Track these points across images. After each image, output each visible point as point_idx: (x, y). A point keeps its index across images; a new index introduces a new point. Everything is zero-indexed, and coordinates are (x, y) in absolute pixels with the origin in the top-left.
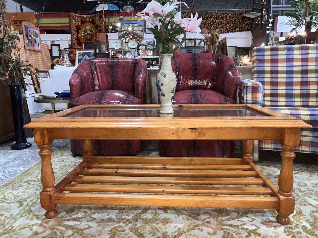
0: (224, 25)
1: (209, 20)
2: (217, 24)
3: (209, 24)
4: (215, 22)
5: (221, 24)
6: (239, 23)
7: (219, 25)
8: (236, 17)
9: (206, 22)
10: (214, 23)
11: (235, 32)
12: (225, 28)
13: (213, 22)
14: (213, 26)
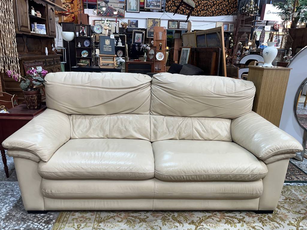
0: (210, 7)
12: (211, 10)
13: (199, 3)
14: (198, 7)
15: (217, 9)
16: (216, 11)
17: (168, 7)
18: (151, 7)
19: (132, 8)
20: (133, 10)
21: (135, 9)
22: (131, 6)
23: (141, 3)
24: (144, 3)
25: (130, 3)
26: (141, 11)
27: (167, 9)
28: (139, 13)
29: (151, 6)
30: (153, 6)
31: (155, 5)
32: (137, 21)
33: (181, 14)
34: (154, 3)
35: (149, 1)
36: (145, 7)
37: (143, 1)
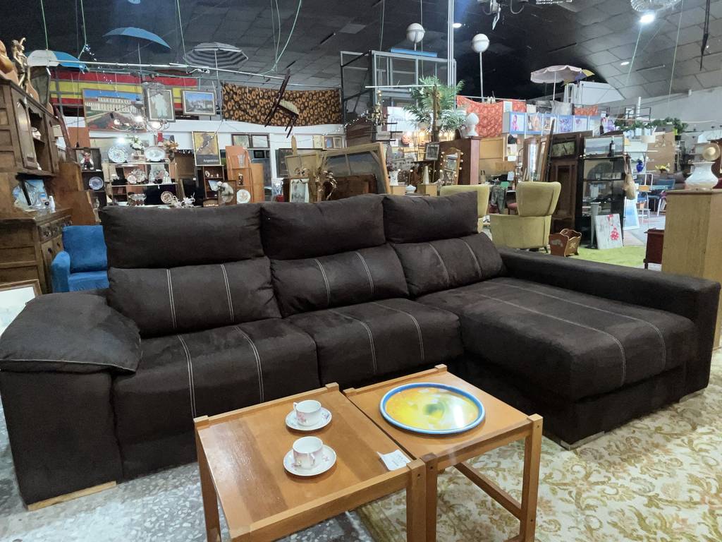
6: (322, 109)
8: (317, 99)
11: (318, 124)
15: (311, 115)
16: (309, 118)
17: (228, 111)
18: (196, 113)
19: (159, 114)
20: (163, 117)
21: (165, 115)
22: (156, 110)
23: (175, 105)
24: (181, 105)
25: (153, 106)
26: (177, 118)
27: (227, 115)
28: (174, 122)
29: (196, 110)
30: (199, 109)
31: (204, 107)
32: (172, 137)
33: (252, 122)
34: (202, 104)
35: (190, 101)
36: (186, 112)
37: (178, 101)
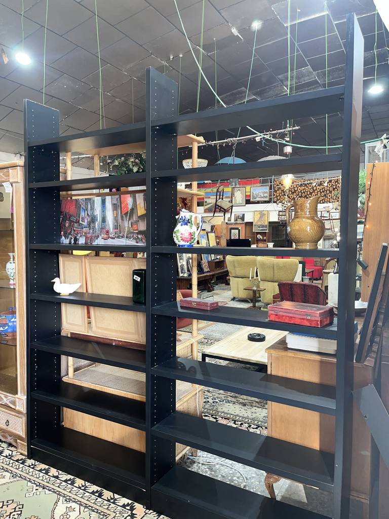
0: (328, 192)
1: (308, 187)
2: (318, 192)
3: (307, 192)
4: (316, 189)
5: (324, 192)
7: (321, 193)
9: (303, 189)
10: (314, 191)
12: (330, 196)
13: (313, 189)
14: (313, 194)
17: (277, 197)
19: (238, 202)
20: (239, 204)
21: (241, 202)
22: (236, 200)
23: (246, 196)
24: (249, 196)
26: (246, 204)
28: (245, 206)
29: (257, 198)
30: (259, 197)
31: (263, 196)
32: (244, 215)
34: (261, 194)
35: (255, 193)
36: (252, 200)
37: (249, 194)
